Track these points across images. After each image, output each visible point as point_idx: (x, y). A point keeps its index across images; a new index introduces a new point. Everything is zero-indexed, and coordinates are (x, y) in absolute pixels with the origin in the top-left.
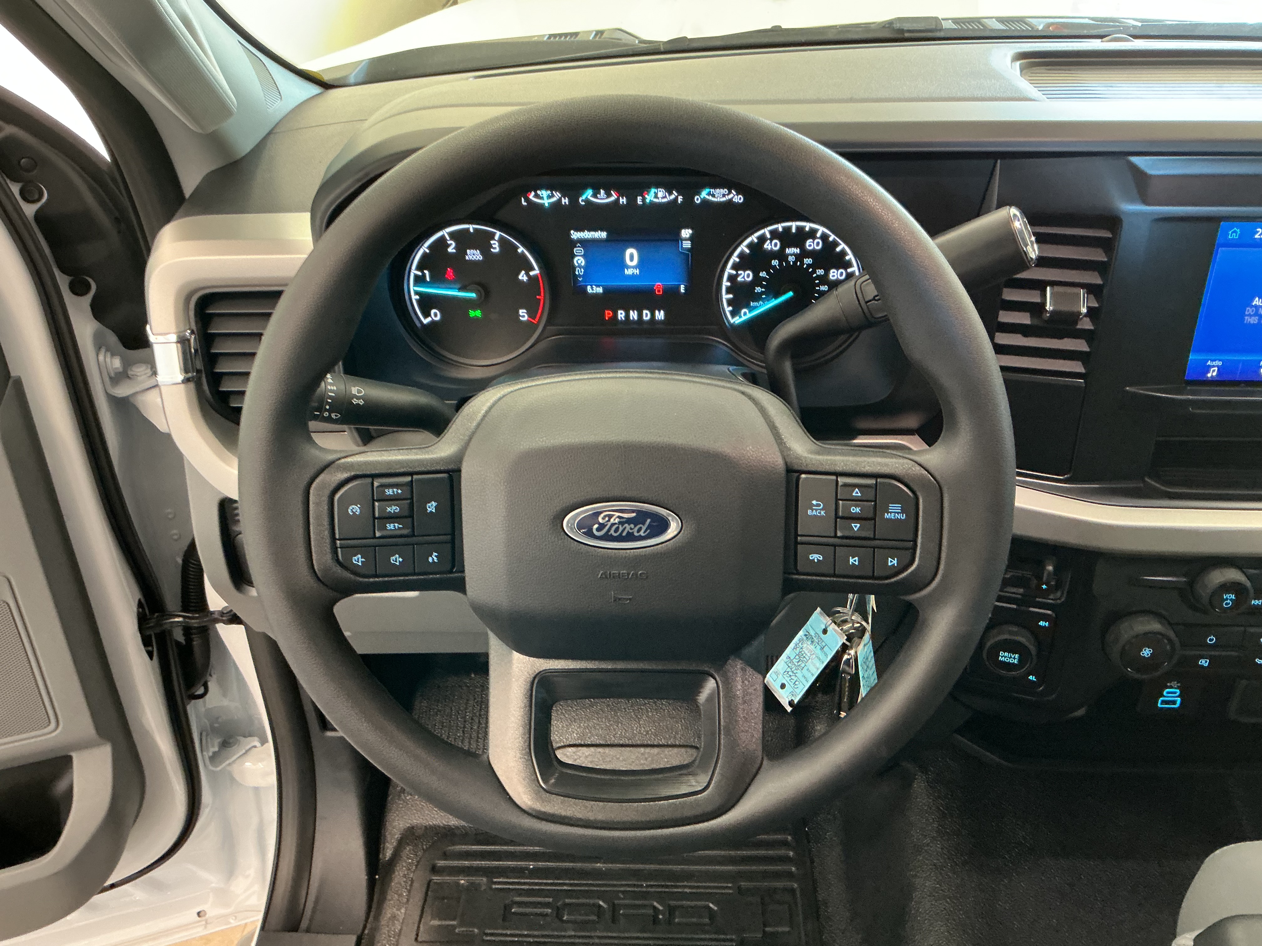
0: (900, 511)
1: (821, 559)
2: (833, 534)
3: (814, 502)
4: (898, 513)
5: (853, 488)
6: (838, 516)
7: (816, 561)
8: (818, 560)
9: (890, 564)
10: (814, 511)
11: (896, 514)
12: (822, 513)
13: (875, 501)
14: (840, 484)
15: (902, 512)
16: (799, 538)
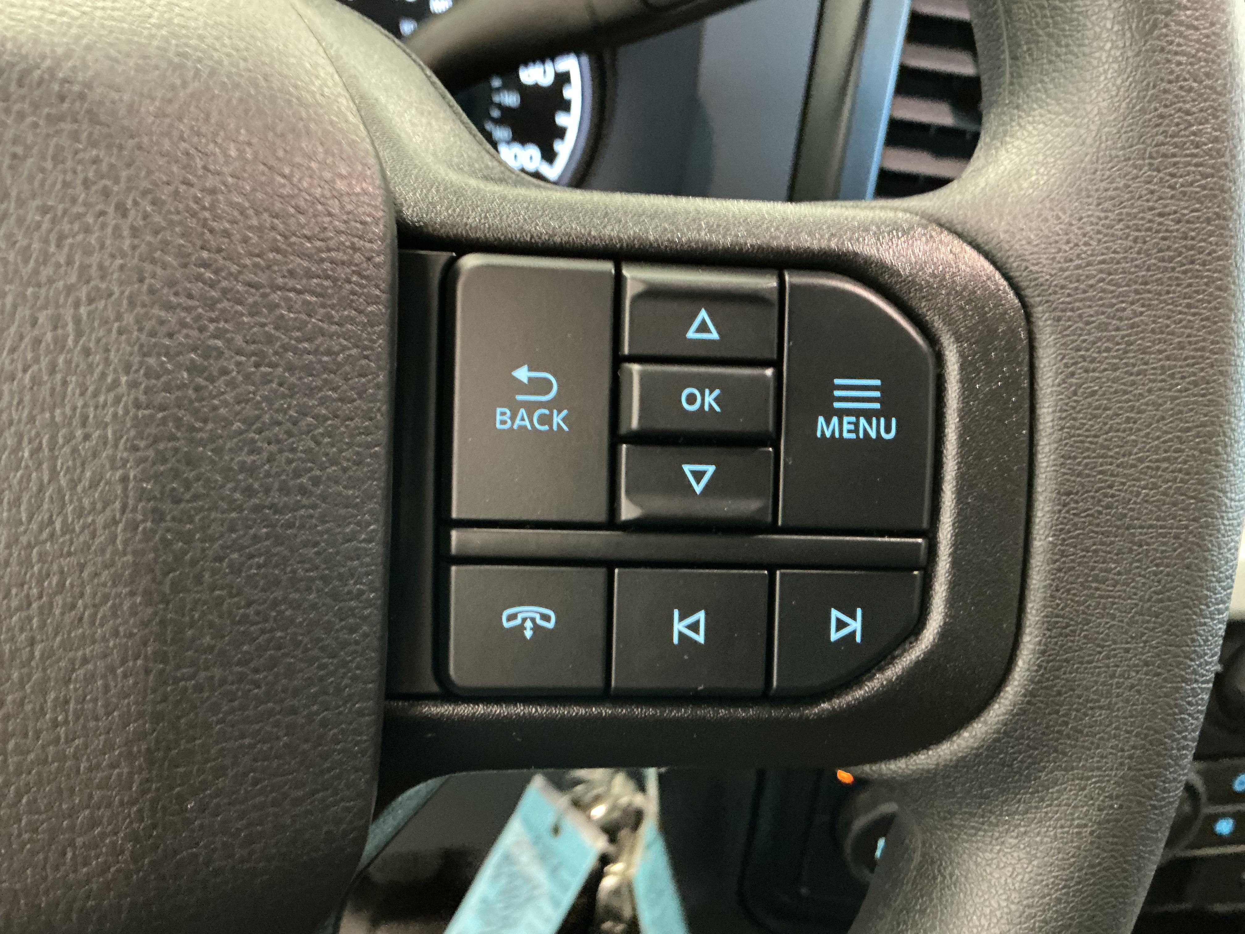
0: (877, 406)
1: (551, 625)
2: (600, 515)
3: (523, 374)
4: (868, 415)
5: (686, 307)
6: (623, 430)
7: (528, 634)
8: (536, 628)
9: (834, 636)
10: (522, 411)
11: (862, 421)
12: (557, 419)
13: (777, 364)
14: (631, 290)
15: (885, 413)
16: (454, 534)
